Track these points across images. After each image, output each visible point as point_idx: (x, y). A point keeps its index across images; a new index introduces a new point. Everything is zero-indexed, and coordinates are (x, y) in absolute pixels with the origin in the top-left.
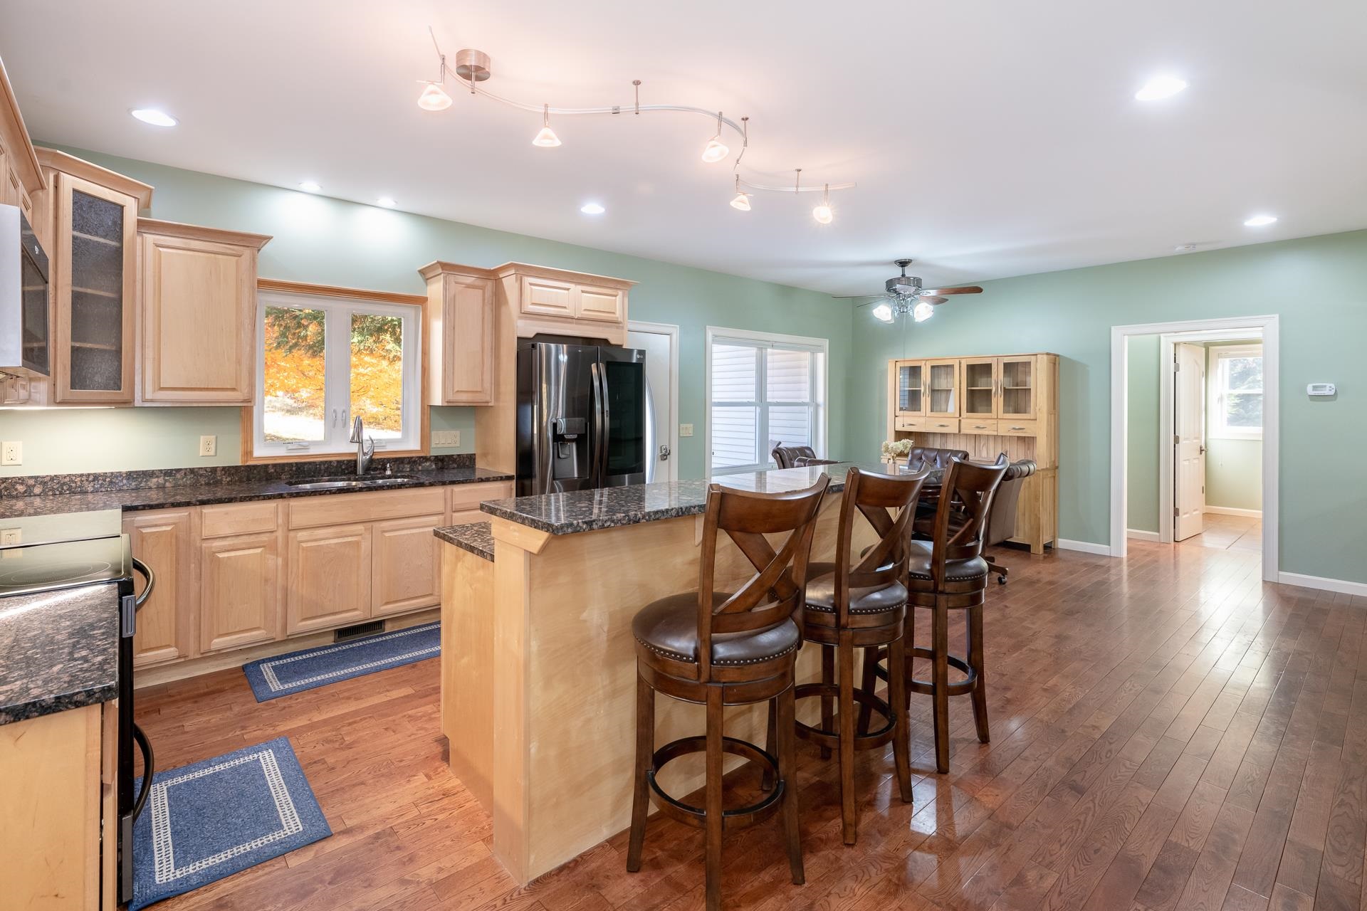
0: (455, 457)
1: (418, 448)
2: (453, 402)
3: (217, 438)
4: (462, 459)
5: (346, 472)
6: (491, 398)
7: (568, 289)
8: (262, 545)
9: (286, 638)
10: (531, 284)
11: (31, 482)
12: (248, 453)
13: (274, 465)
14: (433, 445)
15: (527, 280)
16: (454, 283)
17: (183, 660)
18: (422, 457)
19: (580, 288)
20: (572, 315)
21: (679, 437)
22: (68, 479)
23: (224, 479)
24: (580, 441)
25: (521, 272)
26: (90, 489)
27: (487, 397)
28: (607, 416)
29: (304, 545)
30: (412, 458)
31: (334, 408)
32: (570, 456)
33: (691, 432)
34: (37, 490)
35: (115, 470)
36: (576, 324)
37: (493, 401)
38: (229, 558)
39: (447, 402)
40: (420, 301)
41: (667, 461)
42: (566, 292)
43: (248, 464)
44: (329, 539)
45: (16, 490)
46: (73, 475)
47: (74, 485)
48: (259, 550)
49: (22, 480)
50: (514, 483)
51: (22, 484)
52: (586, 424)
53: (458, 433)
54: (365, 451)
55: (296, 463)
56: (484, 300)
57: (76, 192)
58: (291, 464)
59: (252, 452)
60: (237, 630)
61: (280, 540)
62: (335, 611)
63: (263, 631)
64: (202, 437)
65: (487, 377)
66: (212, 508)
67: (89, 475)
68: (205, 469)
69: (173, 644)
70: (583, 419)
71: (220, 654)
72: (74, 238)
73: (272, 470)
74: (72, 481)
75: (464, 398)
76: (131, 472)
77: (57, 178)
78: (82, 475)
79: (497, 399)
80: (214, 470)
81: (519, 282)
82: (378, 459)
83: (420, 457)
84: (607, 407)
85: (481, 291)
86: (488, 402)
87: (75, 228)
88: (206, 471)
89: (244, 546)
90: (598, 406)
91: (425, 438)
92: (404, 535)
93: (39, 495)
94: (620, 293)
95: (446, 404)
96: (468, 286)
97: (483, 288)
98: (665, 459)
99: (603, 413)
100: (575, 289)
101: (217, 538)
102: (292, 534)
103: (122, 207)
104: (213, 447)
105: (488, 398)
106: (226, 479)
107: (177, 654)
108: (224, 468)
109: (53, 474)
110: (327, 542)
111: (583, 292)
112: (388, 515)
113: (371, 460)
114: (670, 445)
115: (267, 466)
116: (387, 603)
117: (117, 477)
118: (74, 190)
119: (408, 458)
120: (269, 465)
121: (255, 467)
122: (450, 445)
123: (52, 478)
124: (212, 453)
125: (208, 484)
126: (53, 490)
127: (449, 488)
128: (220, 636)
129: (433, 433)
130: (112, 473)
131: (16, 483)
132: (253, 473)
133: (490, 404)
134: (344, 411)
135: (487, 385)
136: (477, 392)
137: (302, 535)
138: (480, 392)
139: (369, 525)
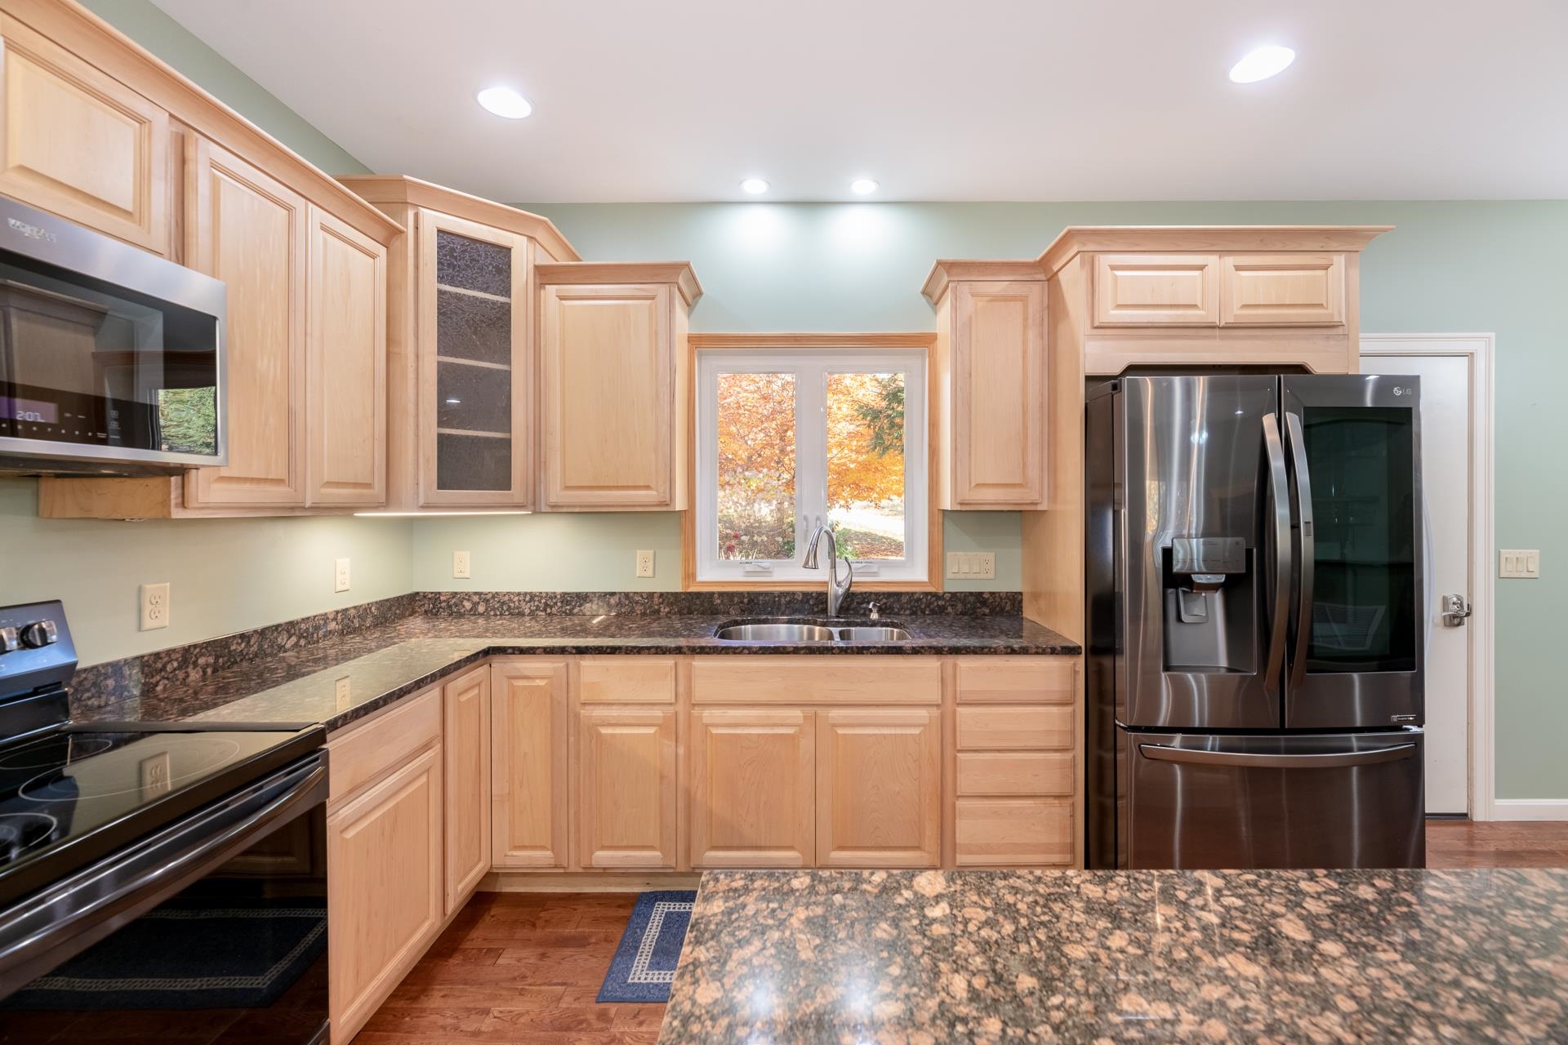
0: (986, 596)
1: (924, 578)
2: (970, 504)
3: (655, 553)
4: (998, 600)
5: (816, 609)
6: (1041, 495)
7: (1201, 268)
8: (655, 722)
9: (690, 870)
10: (1113, 268)
11: (476, 599)
12: (690, 575)
13: (721, 594)
14: (949, 575)
15: (1105, 261)
16: (970, 296)
17: (562, 871)
18: (930, 593)
19: (1231, 261)
20: (1214, 318)
21: (1499, 577)
22: (506, 598)
23: (662, 610)
24: (1233, 587)
25: (1091, 247)
26: (527, 611)
27: (1032, 495)
28: (1307, 535)
29: (715, 731)
30: (913, 594)
31: (804, 513)
32: (1209, 618)
33: (1534, 567)
34: (481, 609)
35: (550, 590)
36: (1222, 338)
37: (1046, 500)
38: (613, 736)
39: (961, 504)
40: (926, 341)
41: (1463, 629)
42: (1197, 273)
43: (689, 590)
44: (749, 723)
45: (464, 606)
46: (512, 594)
47: (512, 605)
48: (651, 730)
49: (468, 596)
50: (1080, 661)
51: (469, 600)
52: (1249, 552)
53: (990, 556)
54: (839, 578)
55: (748, 593)
56: (1025, 319)
57: (441, 232)
58: (741, 594)
59: (694, 575)
60: (623, 844)
61: (681, 717)
62: (759, 845)
63: (658, 854)
64: (638, 551)
65: (1034, 458)
66: (594, 660)
67: (526, 594)
68: (641, 594)
69: (549, 847)
70: (1240, 539)
71: (605, 873)
72: (441, 293)
73: (719, 601)
74: (510, 600)
75: (990, 498)
76: (565, 594)
77: (416, 216)
78: (519, 594)
79: (1053, 497)
80: (651, 595)
81: (1088, 267)
82: (861, 593)
83: (927, 594)
84: (1306, 513)
85: (1019, 305)
86: (1036, 504)
87: (441, 279)
88: (642, 596)
89: (633, 722)
90: (1282, 512)
91: (936, 563)
92: (870, 735)
93: (482, 614)
94: (1339, 260)
95: (958, 508)
96: (995, 299)
97: (1023, 299)
98: (1459, 624)
99: (1295, 527)
100: (1217, 265)
101: (600, 704)
102: (696, 712)
103: (509, 250)
104: (650, 564)
105: (1035, 497)
106: (665, 610)
107: (552, 862)
108: (662, 595)
109: (494, 591)
110: (746, 731)
111: (1238, 268)
112: (841, 697)
113: (849, 596)
114: (1470, 594)
115: (712, 594)
116: (842, 848)
117: (551, 598)
118: (439, 231)
119: (908, 593)
120: (713, 593)
121: (698, 595)
122: (979, 576)
123: (495, 595)
124: (650, 573)
125: (644, 614)
126: (494, 609)
127: (949, 660)
128: (603, 848)
129: (949, 554)
130: (547, 593)
131: (464, 598)
132: (695, 604)
133: (1039, 508)
134: (818, 519)
135: (1033, 473)
136: (1013, 485)
137: (710, 715)
138: (1020, 485)
139: (810, 711)
